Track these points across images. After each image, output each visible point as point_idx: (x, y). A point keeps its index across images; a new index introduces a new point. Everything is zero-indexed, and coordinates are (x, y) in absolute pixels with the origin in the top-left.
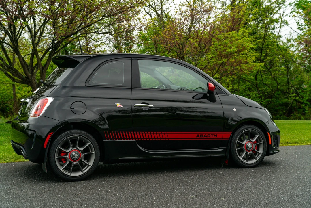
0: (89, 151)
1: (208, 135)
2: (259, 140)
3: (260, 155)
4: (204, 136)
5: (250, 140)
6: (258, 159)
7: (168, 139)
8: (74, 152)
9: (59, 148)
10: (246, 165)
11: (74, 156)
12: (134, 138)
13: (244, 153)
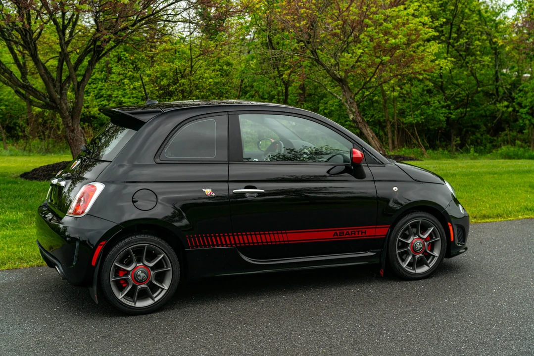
0: (163, 267)
1: (352, 232)
2: (433, 235)
3: (435, 259)
4: (346, 234)
5: (419, 236)
6: (431, 265)
7: (288, 241)
8: (139, 269)
9: (115, 266)
10: (413, 276)
11: (139, 276)
12: (233, 242)
13: (410, 258)
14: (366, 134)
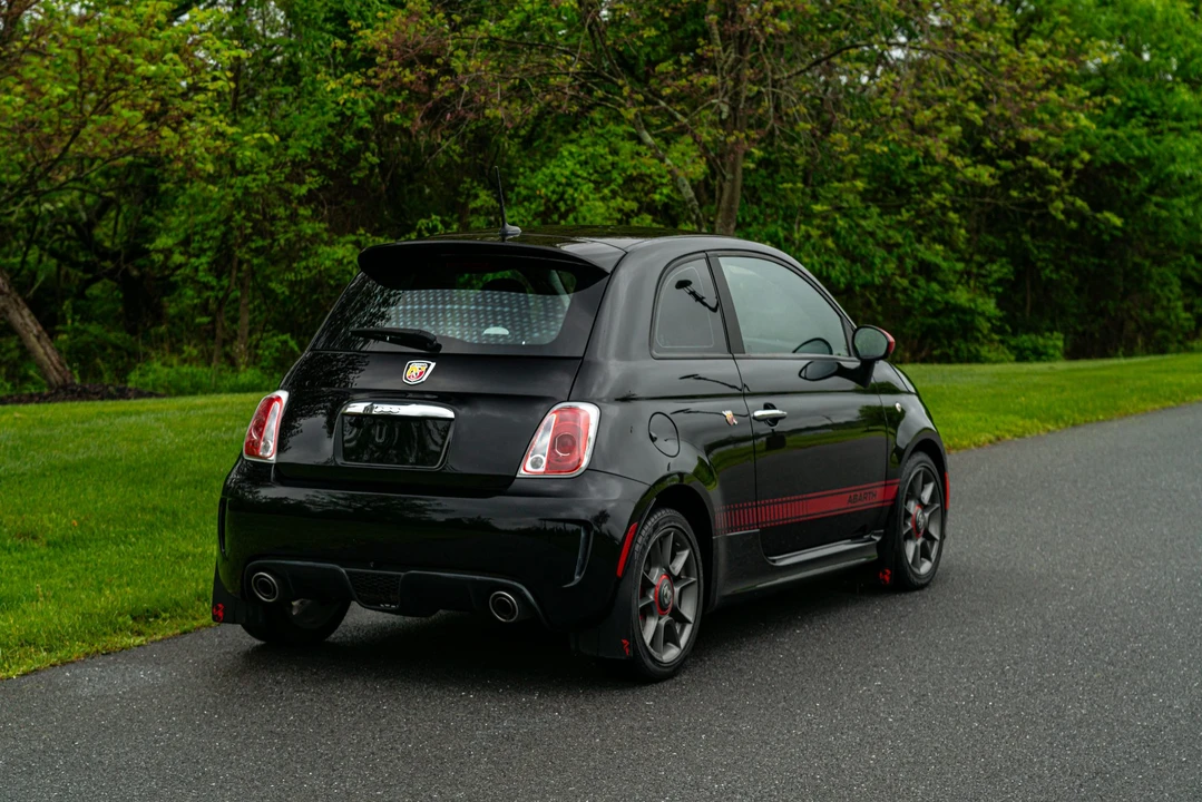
1: (864, 494)
3: (936, 547)
4: (859, 500)
5: (920, 501)
6: (933, 558)
7: (807, 515)
8: (664, 583)
9: (643, 575)
13: (913, 546)
14: (19, 327)
